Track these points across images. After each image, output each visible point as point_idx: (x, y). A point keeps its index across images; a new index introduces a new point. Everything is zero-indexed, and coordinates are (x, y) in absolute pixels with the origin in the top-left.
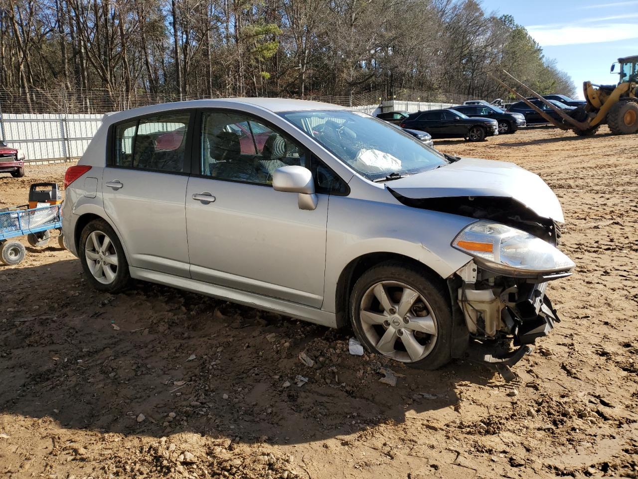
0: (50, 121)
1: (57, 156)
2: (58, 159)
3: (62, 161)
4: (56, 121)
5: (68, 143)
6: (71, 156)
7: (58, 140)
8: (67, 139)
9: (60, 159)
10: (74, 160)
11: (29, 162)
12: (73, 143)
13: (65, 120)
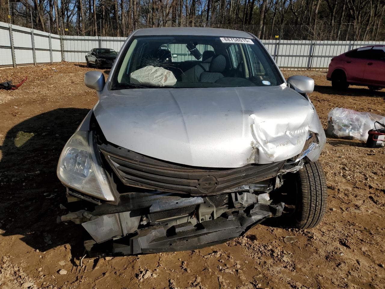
0: (305, 44)
1: (304, 66)
2: (303, 68)
3: (306, 69)
4: (308, 44)
5: (312, 59)
6: (312, 67)
7: (306, 56)
8: (312, 56)
9: (304, 68)
10: (313, 69)
11: (283, 68)
12: (316, 58)
13: (314, 44)
